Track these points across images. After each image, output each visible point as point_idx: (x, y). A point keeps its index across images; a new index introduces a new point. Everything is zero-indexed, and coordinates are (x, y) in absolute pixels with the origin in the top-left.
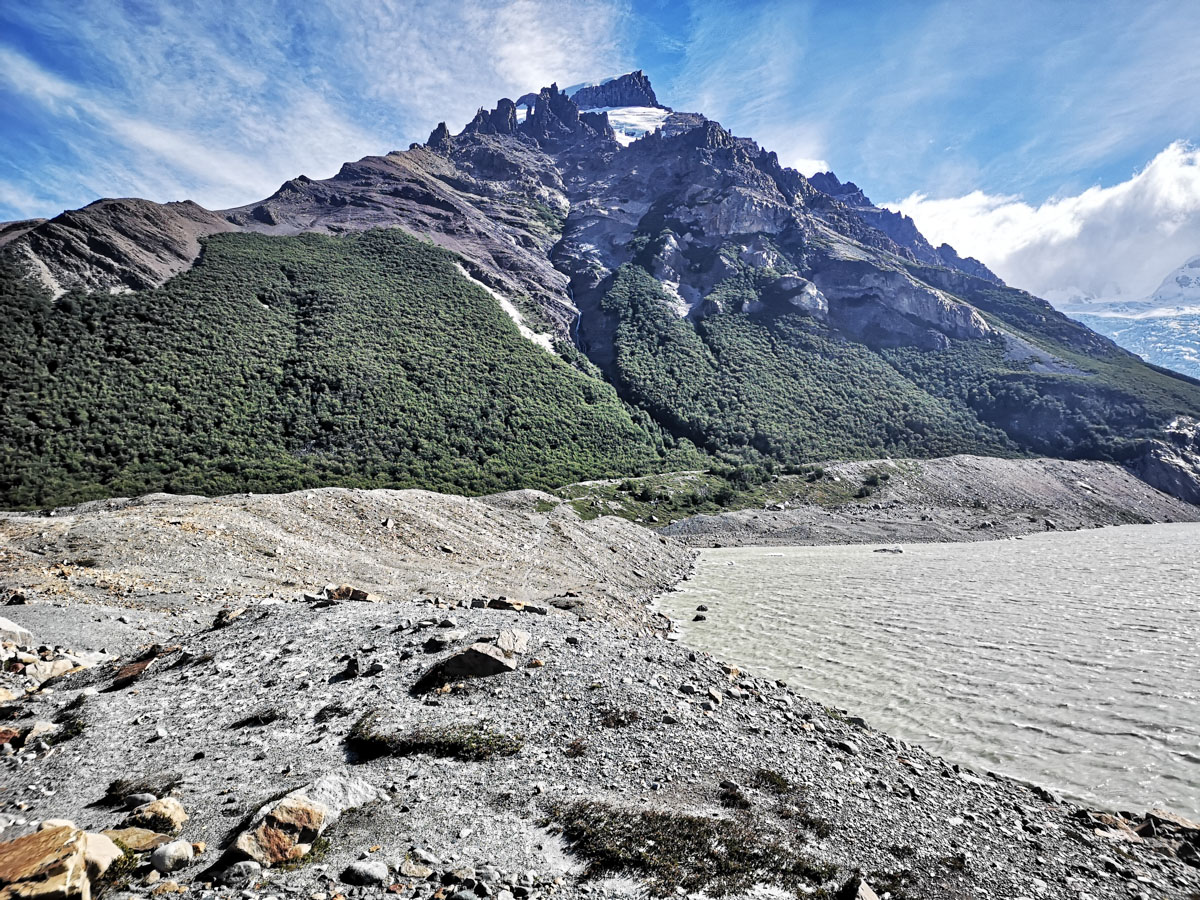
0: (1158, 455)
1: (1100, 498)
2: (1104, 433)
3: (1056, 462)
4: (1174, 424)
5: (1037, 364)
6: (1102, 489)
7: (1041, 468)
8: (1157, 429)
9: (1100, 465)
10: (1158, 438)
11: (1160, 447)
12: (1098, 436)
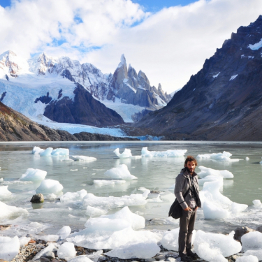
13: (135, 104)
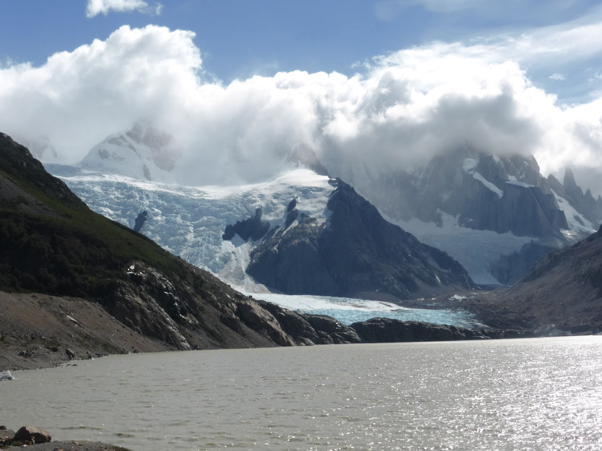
0: (123, 293)
1: (85, 331)
2: (80, 272)
3: (46, 297)
4: (132, 267)
5: (23, 205)
6: (84, 323)
7: (35, 301)
8: (121, 271)
9: (80, 302)
10: (122, 279)
11: (124, 286)
12: (76, 274)
13: (500, 231)
